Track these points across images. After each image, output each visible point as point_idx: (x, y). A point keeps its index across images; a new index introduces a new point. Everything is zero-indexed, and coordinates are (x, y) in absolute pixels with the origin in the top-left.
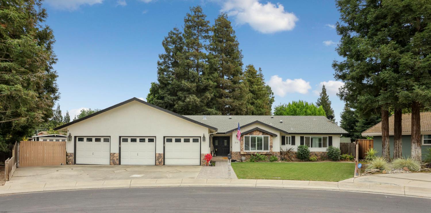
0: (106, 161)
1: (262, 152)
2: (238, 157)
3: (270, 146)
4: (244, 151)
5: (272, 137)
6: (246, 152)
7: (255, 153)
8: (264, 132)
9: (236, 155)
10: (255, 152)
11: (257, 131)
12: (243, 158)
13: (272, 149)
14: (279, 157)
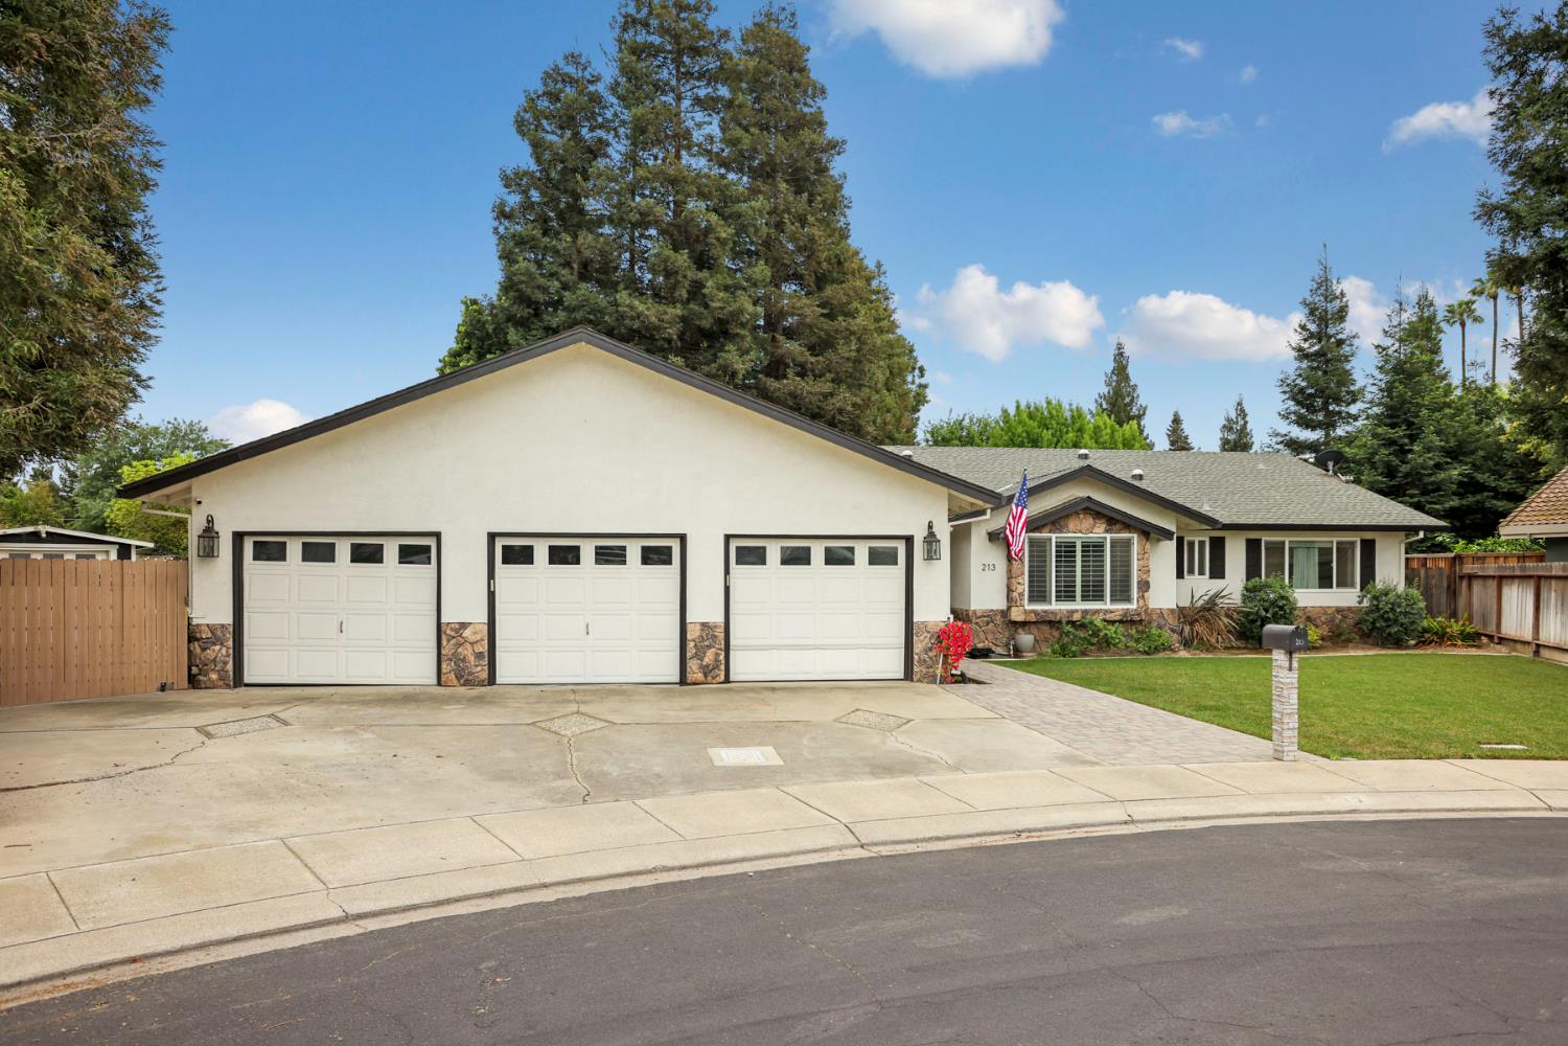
0: (417, 668)
1: (1106, 612)
2: (993, 633)
3: (1139, 583)
4: (1029, 607)
5: (1147, 539)
6: (1035, 612)
7: (1076, 617)
8: (1113, 519)
9: (988, 624)
10: (1077, 611)
11: (1081, 516)
12: (1026, 639)
13: (1146, 594)
14: (1173, 631)
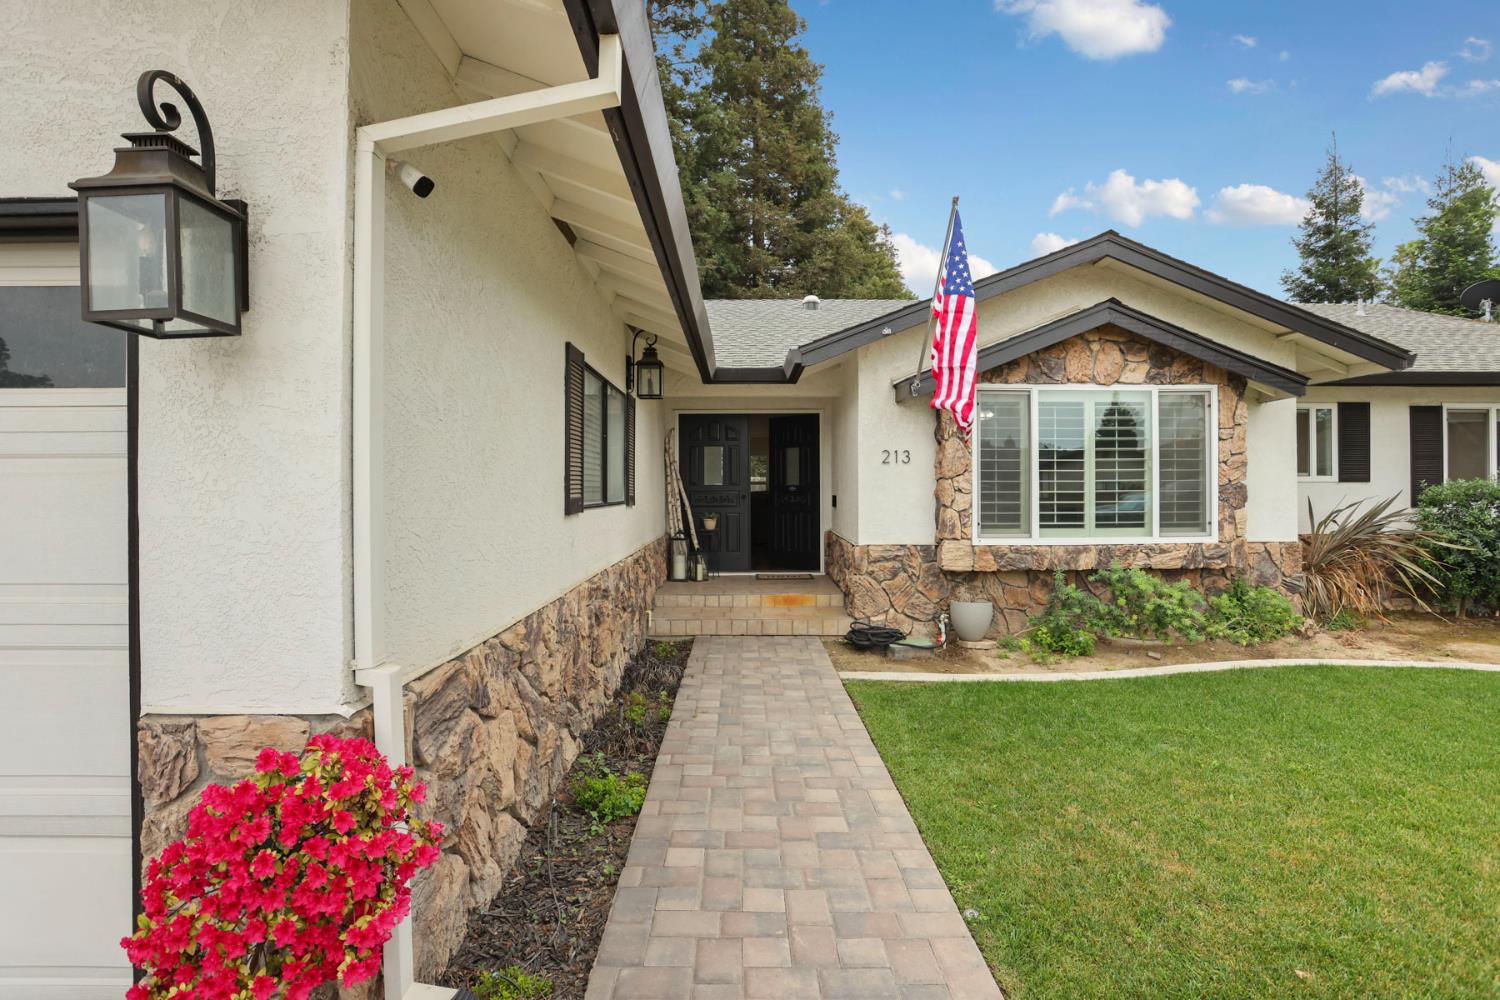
1: (1150, 551)
2: (906, 594)
3: (1222, 489)
4: (981, 540)
5: (1241, 396)
6: (997, 554)
7: (1086, 562)
8: (1166, 353)
9: (895, 575)
10: (1086, 549)
11: (1095, 347)
12: (973, 612)
13: (1238, 513)
14: (1292, 588)
